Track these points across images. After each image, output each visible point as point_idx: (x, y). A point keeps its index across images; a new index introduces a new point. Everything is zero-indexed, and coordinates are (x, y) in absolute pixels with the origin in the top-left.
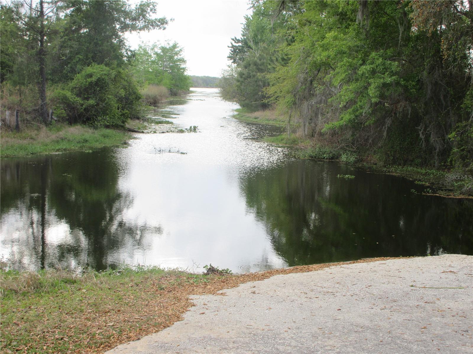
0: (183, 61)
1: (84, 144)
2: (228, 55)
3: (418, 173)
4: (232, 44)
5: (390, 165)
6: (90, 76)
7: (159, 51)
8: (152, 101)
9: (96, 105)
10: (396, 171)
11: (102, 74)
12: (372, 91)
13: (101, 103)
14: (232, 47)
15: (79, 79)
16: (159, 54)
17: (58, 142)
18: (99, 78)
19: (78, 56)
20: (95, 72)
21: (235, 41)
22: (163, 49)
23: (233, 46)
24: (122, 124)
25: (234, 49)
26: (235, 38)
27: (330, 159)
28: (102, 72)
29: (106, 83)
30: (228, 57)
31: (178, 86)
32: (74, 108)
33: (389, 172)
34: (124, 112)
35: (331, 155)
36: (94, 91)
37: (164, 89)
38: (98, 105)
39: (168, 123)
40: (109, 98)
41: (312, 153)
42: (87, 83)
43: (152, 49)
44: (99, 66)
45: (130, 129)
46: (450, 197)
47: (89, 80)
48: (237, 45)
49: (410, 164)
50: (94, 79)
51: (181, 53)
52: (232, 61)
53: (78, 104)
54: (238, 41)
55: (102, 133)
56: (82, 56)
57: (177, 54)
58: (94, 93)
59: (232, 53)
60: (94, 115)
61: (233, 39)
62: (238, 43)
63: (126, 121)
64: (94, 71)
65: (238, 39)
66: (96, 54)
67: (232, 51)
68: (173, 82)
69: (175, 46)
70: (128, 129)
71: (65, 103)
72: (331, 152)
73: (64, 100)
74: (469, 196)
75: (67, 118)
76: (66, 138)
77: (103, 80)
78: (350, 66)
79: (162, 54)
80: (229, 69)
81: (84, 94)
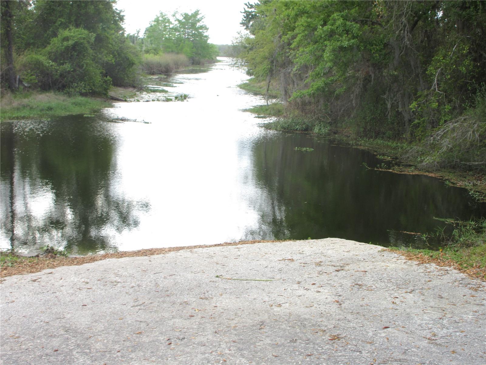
0: (205, 28)
1: (47, 112)
2: (241, 22)
3: (388, 146)
4: (244, 9)
5: (361, 137)
6: (66, 39)
7: (181, 18)
8: (164, 69)
9: (72, 71)
10: (365, 144)
11: (80, 37)
12: (327, 55)
13: (78, 69)
14: (244, 13)
15: (56, 43)
16: (181, 21)
17: (18, 109)
18: (76, 42)
19: (60, 19)
20: (72, 36)
21: (248, 6)
22: (186, 16)
23: (246, 12)
24: (104, 92)
25: (247, 14)
26: (248, 3)
27: (302, 130)
28: (80, 36)
29: (85, 48)
30: (241, 24)
31: (200, 55)
32: (48, 74)
33: (357, 145)
34: (106, 79)
35: (304, 126)
36: (72, 56)
37: (182, 57)
38: (74, 71)
39: (163, 91)
40: (87, 64)
41: (284, 124)
42: (63, 47)
43: (174, 16)
44: (77, 29)
45: (113, 97)
46: (403, 173)
47: (65, 43)
48: (250, 10)
49: (382, 137)
50: (71, 42)
51: (202, 20)
52: (245, 27)
53: (53, 70)
54: (252, 7)
55: (74, 101)
56: (64, 19)
57: (199, 21)
58: (70, 58)
59: (245, 19)
60: (70, 81)
61: (246, 4)
62: (251, 8)
63: (108, 89)
64: (72, 34)
65: (251, 4)
66: (79, 17)
67: (245, 17)
68: (195, 50)
69: (196, 13)
70: (111, 96)
71: (38, 69)
72: (304, 124)
73: (37, 66)
74: (425, 172)
75: (40, 84)
76: (29, 106)
77: (82, 44)
78: (309, 26)
79: (184, 20)
80: (239, 36)
81: (60, 60)
